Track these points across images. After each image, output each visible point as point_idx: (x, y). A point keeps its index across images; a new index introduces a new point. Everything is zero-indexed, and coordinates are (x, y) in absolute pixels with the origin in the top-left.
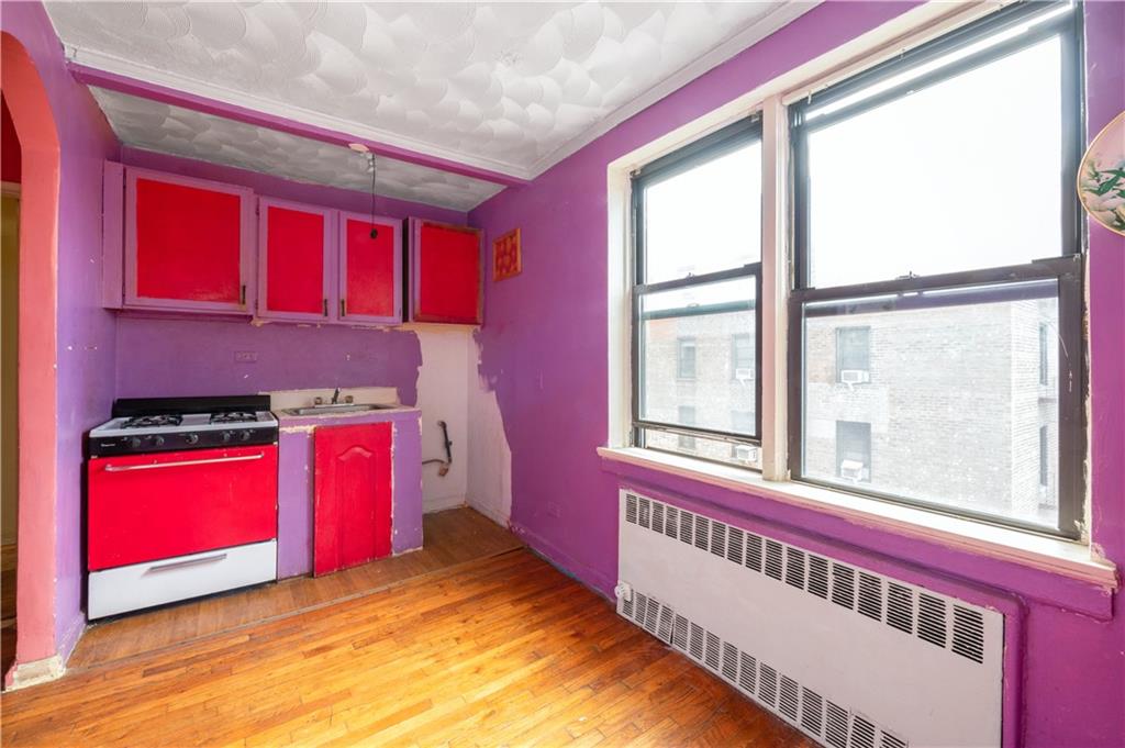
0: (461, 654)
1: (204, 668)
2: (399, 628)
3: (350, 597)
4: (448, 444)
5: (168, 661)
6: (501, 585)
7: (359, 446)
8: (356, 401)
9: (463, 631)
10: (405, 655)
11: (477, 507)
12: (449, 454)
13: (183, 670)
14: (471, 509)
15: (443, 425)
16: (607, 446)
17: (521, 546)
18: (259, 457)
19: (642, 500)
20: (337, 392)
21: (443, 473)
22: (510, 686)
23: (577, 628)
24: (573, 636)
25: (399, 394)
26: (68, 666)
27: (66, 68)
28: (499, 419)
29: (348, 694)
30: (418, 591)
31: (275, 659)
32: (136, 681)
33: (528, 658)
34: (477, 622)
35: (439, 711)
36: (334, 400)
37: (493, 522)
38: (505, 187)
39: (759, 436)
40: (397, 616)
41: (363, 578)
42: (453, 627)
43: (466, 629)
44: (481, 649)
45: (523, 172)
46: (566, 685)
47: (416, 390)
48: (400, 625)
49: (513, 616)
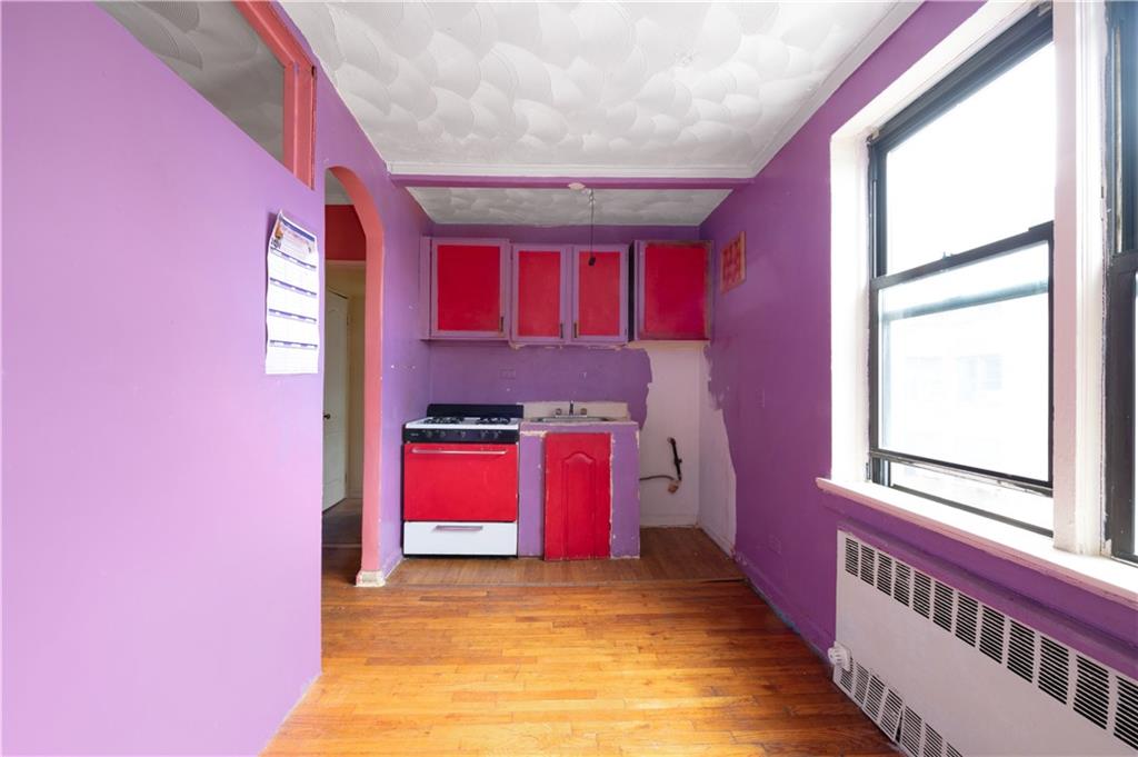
0: (638, 662)
1: (453, 606)
2: (593, 622)
3: (565, 584)
4: (677, 462)
5: (436, 595)
6: (703, 611)
7: (583, 453)
8: (590, 413)
9: (648, 642)
10: (589, 646)
11: (706, 530)
12: (679, 472)
13: (442, 603)
14: (701, 530)
15: (673, 442)
16: (829, 477)
17: (740, 578)
18: (503, 453)
19: (864, 549)
20: (572, 406)
21: (673, 490)
22: (673, 709)
23: (773, 681)
24: (765, 687)
25: (630, 409)
26: (387, 580)
27: (388, 179)
28: (725, 439)
29: (534, 660)
30: (621, 595)
31: (497, 615)
32: (415, 602)
33: (704, 691)
34: (665, 639)
35: (598, 704)
36: (571, 411)
37: (719, 547)
38: (730, 191)
39: (1049, 484)
40: (596, 611)
41: (582, 571)
42: (640, 636)
43: (652, 641)
44: (659, 665)
45: (745, 171)
46: (735, 734)
47: (646, 407)
48: (596, 619)
49: (703, 645)
